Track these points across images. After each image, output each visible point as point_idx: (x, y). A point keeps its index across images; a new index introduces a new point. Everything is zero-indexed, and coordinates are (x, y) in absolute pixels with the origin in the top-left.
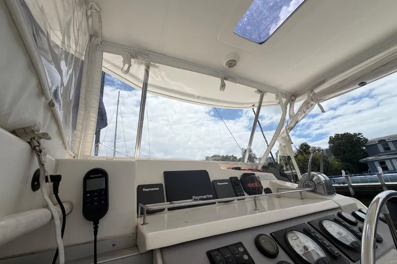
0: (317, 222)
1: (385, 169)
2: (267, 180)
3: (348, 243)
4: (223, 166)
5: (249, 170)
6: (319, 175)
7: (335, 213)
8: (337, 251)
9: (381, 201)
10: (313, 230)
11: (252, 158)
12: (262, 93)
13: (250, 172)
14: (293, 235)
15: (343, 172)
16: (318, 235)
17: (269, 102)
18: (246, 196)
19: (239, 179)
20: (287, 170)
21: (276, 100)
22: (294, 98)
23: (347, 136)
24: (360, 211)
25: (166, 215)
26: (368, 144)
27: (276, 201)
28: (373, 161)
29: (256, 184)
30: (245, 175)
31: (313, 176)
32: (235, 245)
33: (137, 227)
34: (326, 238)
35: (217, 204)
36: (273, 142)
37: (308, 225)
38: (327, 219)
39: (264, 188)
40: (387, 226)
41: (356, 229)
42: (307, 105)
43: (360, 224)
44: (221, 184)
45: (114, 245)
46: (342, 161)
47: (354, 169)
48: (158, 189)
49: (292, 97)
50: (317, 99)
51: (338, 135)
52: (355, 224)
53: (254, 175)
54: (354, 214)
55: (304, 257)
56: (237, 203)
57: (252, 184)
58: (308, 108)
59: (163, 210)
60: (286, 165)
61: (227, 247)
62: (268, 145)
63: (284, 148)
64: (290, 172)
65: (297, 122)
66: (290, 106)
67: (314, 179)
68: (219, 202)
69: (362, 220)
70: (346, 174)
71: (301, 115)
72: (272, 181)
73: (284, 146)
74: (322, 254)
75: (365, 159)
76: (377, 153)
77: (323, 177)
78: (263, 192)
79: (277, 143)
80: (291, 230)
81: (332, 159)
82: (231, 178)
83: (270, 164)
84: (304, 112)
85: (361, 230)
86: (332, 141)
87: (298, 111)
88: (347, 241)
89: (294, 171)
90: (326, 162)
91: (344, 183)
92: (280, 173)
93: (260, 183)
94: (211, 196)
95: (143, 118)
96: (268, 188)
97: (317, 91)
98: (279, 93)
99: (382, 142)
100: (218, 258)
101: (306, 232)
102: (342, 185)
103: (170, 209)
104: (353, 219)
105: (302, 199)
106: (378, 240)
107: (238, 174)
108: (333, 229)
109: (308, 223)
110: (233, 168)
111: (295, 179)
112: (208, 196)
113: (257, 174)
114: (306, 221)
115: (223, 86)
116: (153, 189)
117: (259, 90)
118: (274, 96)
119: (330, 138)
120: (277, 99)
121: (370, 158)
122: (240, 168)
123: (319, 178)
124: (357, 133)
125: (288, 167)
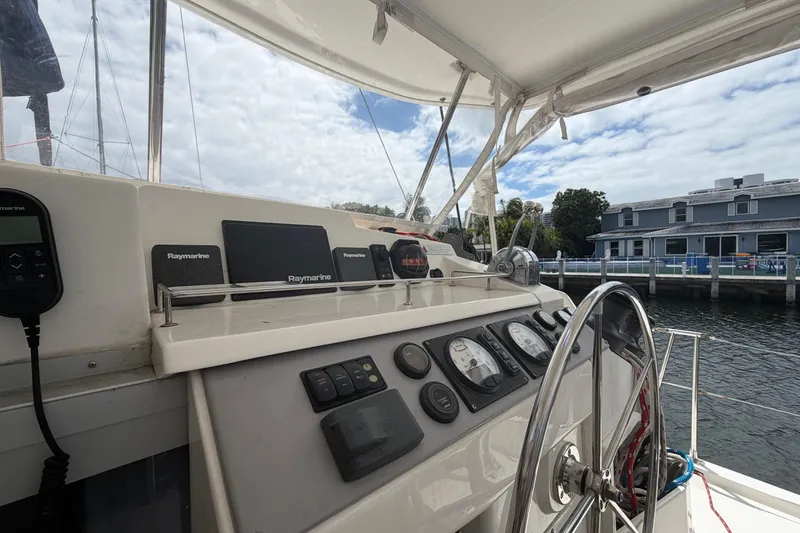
0: (501, 325)
1: (614, 253)
2: (439, 255)
3: (534, 355)
4: (362, 223)
5: (412, 234)
6: (525, 253)
7: (530, 313)
8: (516, 365)
9: (598, 296)
10: (491, 336)
11: (420, 213)
12: (465, 70)
13: (412, 238)
14: (459, 344)
15: (559, 253)
16: (497, 344)
17: (473, 97)
18: (396, 279)
19: (388, 249)
20: (478, 243)
21: (489, 96)
22: (523, 99)
23: (583, 195)
24: (565, 310)
25: (228, 308)
26: (608, 212)
27: (447, 291)
28: (603, 241)
29: (418, 261)
30: (400, 243)
31: (516, 254)
32: (357, 360)
33: (151, 331)
34: (506, 347)
35: (339, 291)
36: (464, 186)
37: (486, 329)
38: (517, 321)
39: (430, 269)
40: (593, 332)
41: (551, 335)
42: (541, 120)
43: (558, 329)
44: (350, 256)
45: (92, 366)
46: (564, 235)
47: (575, 251)
48: (206, 256)
49: (521, 94)
50: (562, 107)
51: (570, 190)
52: (551, 328)
53: (417, 243)
54: (556, 316)
55: (467, 376)
56: (377, 292)
57: (411, 261)
58: (541, 126)
59: (219, 299)
60: (478, 234)
61: (341, 365)
62: (455, 190)
63: (481, 200)
64: (482, 247)
65: (516, 152)
66: (512, 115)
67: (515, 259)
68: (342, 289)
69: (564, 323)
70: (562, 257)
71: (526, 138)
72: (448, 257)
73: (483, 197)
74: (494, 370)
75: (594, 236)
76: (613, 227)
77: (529, 256)
78: (428, 275)
79: (471, 189)
80: (458, 336)
81: (550, 231)
82: (372, 247)
83: (451, 231)
84: (533, 134)
85: (558, 337)
86: (559, 200)
87: (524, 129)
88: (535, 351)
89: (488, 246)
90: (540, 236)
91: (554, 271)
92: (465, 245)
93: (425, 259)
94: (328, 277)
95: (163, 77)
96: (437, 270)
97: (567, 90)
98: (498, 81)
99: (627, 211)
100: (322, 382)
101: (481, 340)
102: (551, 273)
103: (236, 298)
104: (551, 321)
105: (489, 289)
106: (575, 350)
107: (388, 241)
108: (521, 335)
109: (488, 326)
110: (380, 229)
111: (487, 258)
112: (322, 277)
113: (423, 243)
114: (484, 323)
115: (381, 29)
116: (195, 257)
117: (460, 63)
118: (486, 83)
119: (558, 196)
120: (491, 92)
121: (601, 235)
122: (395, 230)
123: (523, 258)
124: (599, 191)
125: (481, 238)
